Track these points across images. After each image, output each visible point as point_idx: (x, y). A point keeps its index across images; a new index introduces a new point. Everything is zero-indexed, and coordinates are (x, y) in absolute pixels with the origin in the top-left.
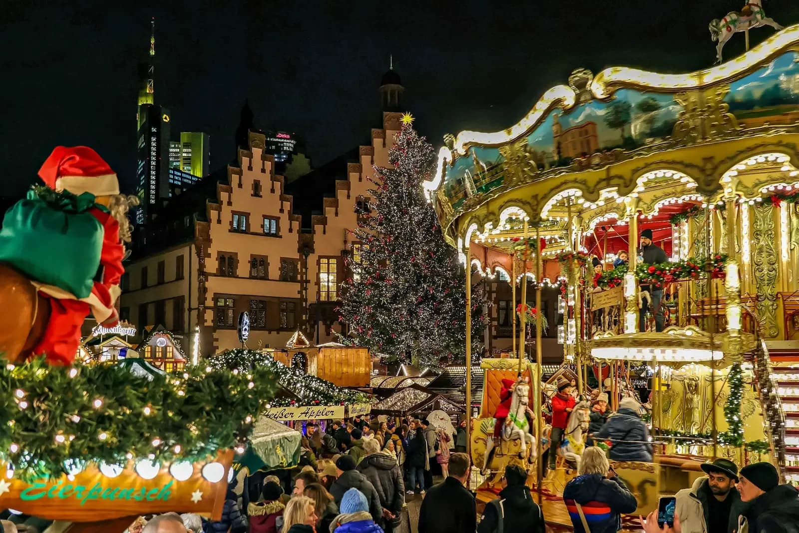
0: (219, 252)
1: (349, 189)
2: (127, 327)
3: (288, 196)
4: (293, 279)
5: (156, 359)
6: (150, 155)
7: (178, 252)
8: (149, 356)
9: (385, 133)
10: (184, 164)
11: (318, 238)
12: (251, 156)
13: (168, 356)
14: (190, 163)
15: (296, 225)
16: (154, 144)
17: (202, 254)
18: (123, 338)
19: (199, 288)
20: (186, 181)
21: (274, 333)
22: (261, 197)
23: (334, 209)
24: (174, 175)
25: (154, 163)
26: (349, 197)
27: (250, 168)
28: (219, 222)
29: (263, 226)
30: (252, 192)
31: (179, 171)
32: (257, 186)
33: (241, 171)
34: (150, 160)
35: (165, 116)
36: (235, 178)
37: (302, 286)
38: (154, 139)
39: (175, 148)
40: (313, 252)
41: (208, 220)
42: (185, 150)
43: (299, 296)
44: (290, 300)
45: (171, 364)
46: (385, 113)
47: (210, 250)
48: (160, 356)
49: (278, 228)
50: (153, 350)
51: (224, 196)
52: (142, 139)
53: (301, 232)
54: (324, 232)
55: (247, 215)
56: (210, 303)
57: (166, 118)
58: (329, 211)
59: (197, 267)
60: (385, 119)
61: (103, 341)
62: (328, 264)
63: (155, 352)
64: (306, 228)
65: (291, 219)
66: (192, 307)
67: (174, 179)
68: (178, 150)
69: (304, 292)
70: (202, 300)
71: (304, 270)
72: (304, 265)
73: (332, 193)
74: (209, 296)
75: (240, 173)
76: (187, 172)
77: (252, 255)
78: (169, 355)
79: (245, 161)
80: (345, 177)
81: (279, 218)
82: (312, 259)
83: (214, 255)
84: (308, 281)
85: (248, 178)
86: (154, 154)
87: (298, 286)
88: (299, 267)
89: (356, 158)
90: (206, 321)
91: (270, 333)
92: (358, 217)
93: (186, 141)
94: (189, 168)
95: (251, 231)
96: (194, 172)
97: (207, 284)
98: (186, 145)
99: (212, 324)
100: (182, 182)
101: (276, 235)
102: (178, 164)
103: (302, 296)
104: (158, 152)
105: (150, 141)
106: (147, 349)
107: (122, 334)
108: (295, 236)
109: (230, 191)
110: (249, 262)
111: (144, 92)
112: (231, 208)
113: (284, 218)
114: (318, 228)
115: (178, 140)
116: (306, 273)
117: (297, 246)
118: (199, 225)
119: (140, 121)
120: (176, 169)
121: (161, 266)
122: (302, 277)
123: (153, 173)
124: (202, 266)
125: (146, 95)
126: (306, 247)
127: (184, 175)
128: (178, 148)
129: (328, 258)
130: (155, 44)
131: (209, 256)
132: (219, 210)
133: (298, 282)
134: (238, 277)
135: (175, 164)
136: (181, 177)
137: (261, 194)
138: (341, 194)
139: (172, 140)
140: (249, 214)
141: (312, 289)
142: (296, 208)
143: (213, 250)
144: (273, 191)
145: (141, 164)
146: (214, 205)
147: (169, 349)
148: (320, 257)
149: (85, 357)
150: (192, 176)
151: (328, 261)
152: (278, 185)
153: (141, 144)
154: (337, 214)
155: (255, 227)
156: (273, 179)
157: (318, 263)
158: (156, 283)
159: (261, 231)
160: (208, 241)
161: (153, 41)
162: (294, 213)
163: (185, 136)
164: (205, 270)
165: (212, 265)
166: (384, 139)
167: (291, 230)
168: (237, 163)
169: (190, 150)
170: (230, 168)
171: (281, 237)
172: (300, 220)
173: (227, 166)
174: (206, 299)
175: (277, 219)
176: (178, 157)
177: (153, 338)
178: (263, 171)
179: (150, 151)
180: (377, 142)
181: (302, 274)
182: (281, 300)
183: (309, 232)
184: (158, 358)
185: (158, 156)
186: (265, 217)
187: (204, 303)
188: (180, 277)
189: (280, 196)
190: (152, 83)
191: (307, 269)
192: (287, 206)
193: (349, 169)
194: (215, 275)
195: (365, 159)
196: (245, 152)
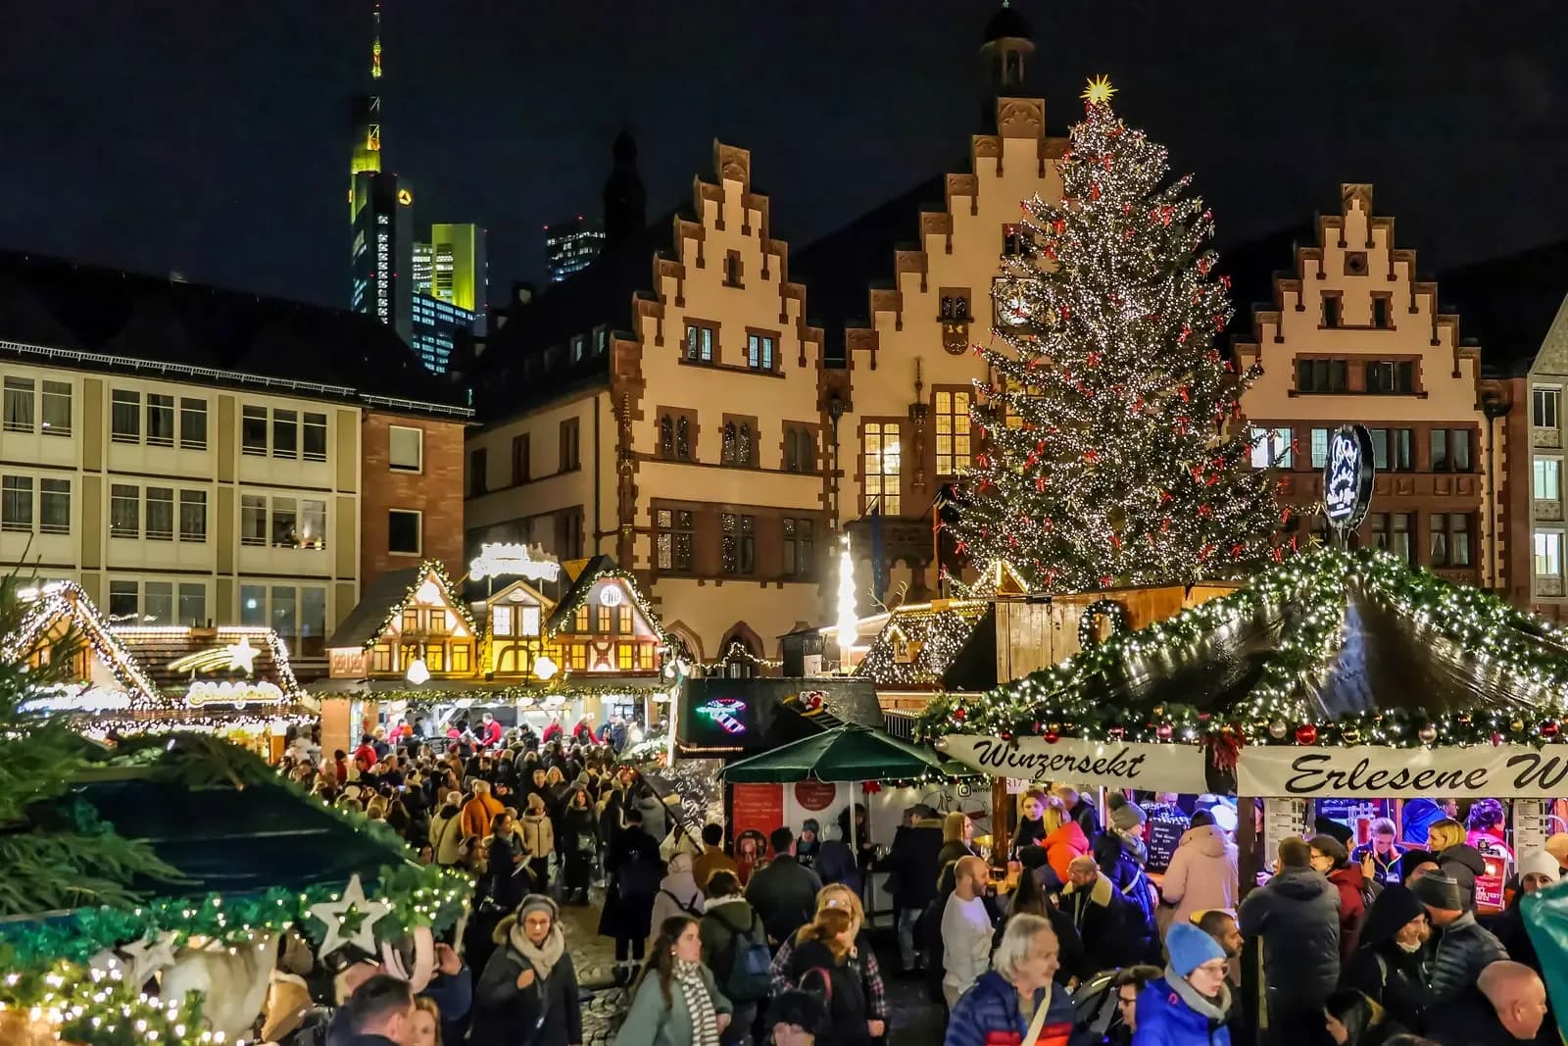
0: (660, 409)
1: (924, 272)
2: (540, 559)
3: (795, 286)
4: (809, 470)
5: (600, 635)
6: (376, 270)
7: (564, 412)
8: (585, 628)
9: (1000, 146)
10: (439, 285)
11: (860, 377)
12: (720, 198)
13: (623, 629)
14: (450, 285)
15: (813, 349)
16: (383, 248)
17: (625, 414)
18: (534, 585)
19: (620, 488)
20: (443, 317)
21: (772, 586)
22: (742, 287)
23: (893, 314)
24: (421, 306)
25: (383, 285)
26: (924, 287)
27: (720, 225)
28: (659, 341)
29: (746, 352)
30: (724, 276)
31: (430, 298)
32: (733, 265)
33: (703, 230)
34: (376, 279)
35: (402, 193)
36: (690, 246)
37: (827, 483)
38: (382, 238)
39: (421, 254)
40: (850, 410)
41: (636, 338)
42: (441, 259)
43: (820, 506)
44: (804, 514)
45: (629, 648)
46: (1002, 100)
47: (641, 405)
48: (607, 629)
49: (776, 357)
50: (593, 614)
51: (668, 286)
52: (360, 239)
53: (824, 365)
54: (873, 366)
55: (714, 327)
56: (642, 519)
57: (404, 198)
58: (883, 319)
59: (616, 440)
60: (1002, 113)
61: (494, 592)
62: (882, 434)
63: (598, 619)
64: (835, 357)
65: (803, 337)
66: (604, 529)
67: (421, 315)
68: (428, 259)
69: (831, 496)
70: (626, 513)
71: (831, 449)
72: (832, 438)
73: (890, 281)
74: (642, 504)
75: (700, 235)
76: (444, 300)
77: (725, 415)
78: (625, 627)
79: (710, 207)
80: (916, 244)
81: (779, 334)
82: (847, 424)
83: (651, 416)
84: (839, 473)
85: (717, 246)
86: (383, 266)
87: (816, 484)
88: (820, 441)
89: (939, 202)
90: (636, 559)
91: (764, 586)
92: (945, 331)
93: (442, 241)
94: (449, 293)
95: (725, 361)
96: (458, 300)
97: (637, 479)
98: (444, 249)
99: (648, 566)
100: (435, 318)
101: (774, 372)
102: (428, 285)
103: (827, 504)
104: (391, 262)
105: (376, 243)
106: (582, 611)
107: (532, 578)
108: (811, 373)
109: (679, 275)
110: (720, 430)
111: (360, 148)
112: (681, 312)
113: (789, 333)
114: (860, 356)
115: (426, 239)
116: (836, 456)
117: (815, 395)
118: (619, 348)
119: (356, 202)
120: (425, 295)
121: (522, 445)
122: (827, 464)
123: (383, 302)
124: (625, 438)
125: (367, 154)
126: (835, 399)
127: (439, 307)
128: (428, 254)
129: (882, 421)
130: (382, 55)
131: (640, 416)
132: (660, 315)
133: (819, 474)
134: (697, 463)
135: (422, 285)
136: (435, 309)
137: (743, 280)
138: (908, 281)
139: (416, 240)
140: (719, 325)
141: (848, 487)
142: (813, 314)
143: (648, 404)
144: (765, 274)
145: (360, 286)
146: (650, 304)
147: (625, 613)
148: (866, 420)
149: (455, 629)
150: (455, 308)
151: (882, 429)
152: (775, 261)
153: (359, 246)
154: (899, 325)
155: (731, 355)
156: (766, 249)
157: (861, 433)
158: (508, 481)
159: (742, 362)
160: (639, 383)
161: (377, 50)
162: (809, 324)
163: (440, 232)
164: (634, 447)
165: (645, 436)
166: (1000, 156)
167: (802, 362)
168: (694, 214)
169: (450, 258)
170: (679, 223)
171: (782, 376)
172: (822, 338)
173: (671, 220)
174: (635, 511)
175: (775, 338)
176: (427, 273)
177: (594, 586)
178: (746, 230)
179: (376, 260)
180: (984, 165)
181: (827, 457)
182: (785, 513)
183: (842, 365)
184: (604, 633)
185: (391, 270)
186: (751, 332)
187: (632, 521)
188: (570, 464)
189: (781, 286)
190: (377, 130)
191: (836, 446)
192: (795, 307)
193: (924, 226)
194: (652, 459)
195: (959, 204)
196: (710, 187)
